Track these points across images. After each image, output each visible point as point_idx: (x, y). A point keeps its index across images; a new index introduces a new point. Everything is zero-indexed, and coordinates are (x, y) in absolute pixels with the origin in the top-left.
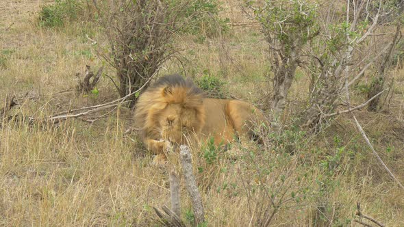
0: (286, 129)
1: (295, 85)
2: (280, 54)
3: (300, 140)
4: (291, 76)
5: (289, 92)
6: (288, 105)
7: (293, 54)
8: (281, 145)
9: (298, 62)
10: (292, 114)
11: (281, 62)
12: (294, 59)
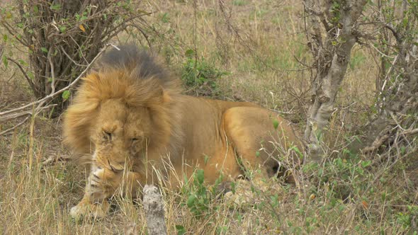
0: (335, 156)
1: (350, 78)
2: (324, 22)
3: (360, 177)
4: (343, 62)
5: (340, 90)
6: (338, 114)
7: (348, 21)
8: (326, 185)
9: (356, 35)
10: (345, 130)
11: (324, 35)
12: (348, 29)
